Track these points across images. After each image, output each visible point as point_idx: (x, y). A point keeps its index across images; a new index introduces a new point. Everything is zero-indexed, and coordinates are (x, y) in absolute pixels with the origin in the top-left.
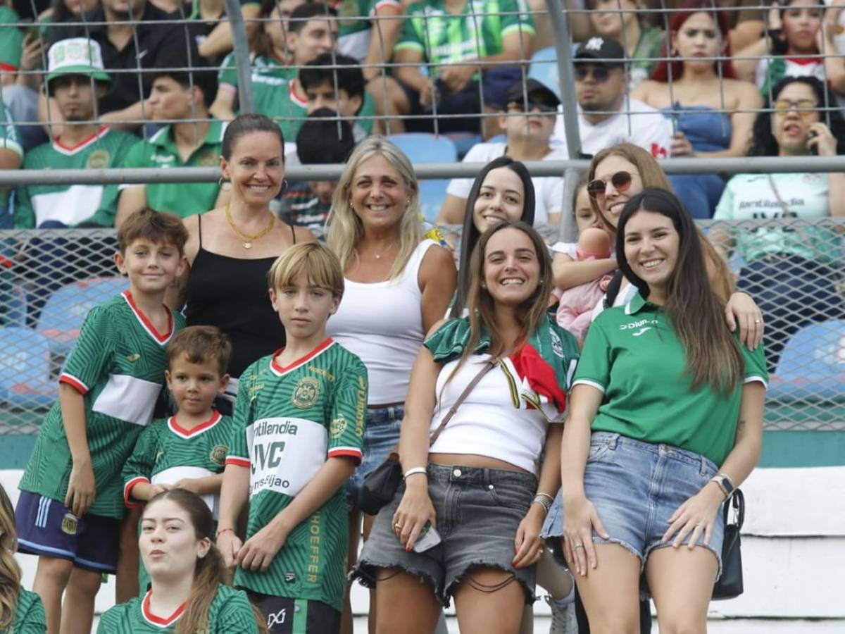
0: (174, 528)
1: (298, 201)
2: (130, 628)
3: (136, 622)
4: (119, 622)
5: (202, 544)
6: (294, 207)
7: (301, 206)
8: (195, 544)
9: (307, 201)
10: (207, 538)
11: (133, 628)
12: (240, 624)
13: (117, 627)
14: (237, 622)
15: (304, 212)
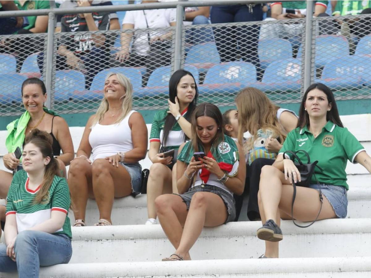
0: (33, 154)
1: (69, 19)
2: (21, 194)
3: (23, 191)
4: (16, 190)
5: (47, 159)
6: (68, 21)
7: (70, 21)
8: (43, 160)
9: (72, 19)
10: (49, 157)
11: (22, 193)
12: (60, 191)
13: (16, 193)
14: (59, 190)
15: (71, 23)
